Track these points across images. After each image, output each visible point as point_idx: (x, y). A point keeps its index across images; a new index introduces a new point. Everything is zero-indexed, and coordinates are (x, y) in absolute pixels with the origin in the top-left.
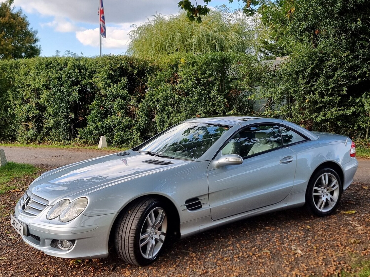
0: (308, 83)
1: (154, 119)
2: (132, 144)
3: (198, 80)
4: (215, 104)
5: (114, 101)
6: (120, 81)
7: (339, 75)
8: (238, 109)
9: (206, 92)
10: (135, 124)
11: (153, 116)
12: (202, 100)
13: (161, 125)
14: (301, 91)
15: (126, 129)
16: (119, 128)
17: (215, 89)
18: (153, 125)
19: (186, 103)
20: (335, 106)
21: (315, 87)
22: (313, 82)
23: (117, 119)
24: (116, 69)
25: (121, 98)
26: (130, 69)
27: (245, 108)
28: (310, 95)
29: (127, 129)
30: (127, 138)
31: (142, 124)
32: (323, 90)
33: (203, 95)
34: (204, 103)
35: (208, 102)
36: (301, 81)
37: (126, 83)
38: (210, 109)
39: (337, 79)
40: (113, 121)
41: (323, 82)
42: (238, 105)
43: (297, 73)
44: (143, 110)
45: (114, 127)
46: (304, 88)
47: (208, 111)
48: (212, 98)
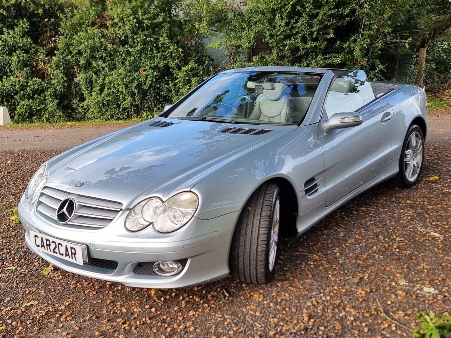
0: (287, 24)
1: (76, 80)
2: (47, 116)
3: (140, 22)
4: (166, 55)
5: (10, 54)
6: (17, 26)
7: (325, 14)
8: (195, 61)
9: (151, 39)
10: (48, 88)
11: (74, 76)
12: (147, 50)
13: (88, 87)
14: (278, 36)
15: (34, 95)
16: (24, 95)
17: (165, 35)
18: (75, 88)
19: (124, 55)
20: (320, 54)
21: (297, 30)
22: (294, 23)
23: (19, 81)
24: (9, 7)
25: (22, 51)
26: (32, 7)
27: (205, 60)
28: (290, 40)
29: (36, 95)
30: (39, 108)
31: (59, 88)
32: (306, 34)
33: (148, 43)
34: (151, 55)
35: (155, 53)
36: (278, 22)
37: (27, 28)
38: (159, 63)
39: (322, 18)
40: (12, 85)
41: (306, 23)
42: (195, 57)
43: (273, 11)
44: (58, 67)
45: (16, 94)
46: (283, 32)
47: (157, 65)
48: (161, 48)
